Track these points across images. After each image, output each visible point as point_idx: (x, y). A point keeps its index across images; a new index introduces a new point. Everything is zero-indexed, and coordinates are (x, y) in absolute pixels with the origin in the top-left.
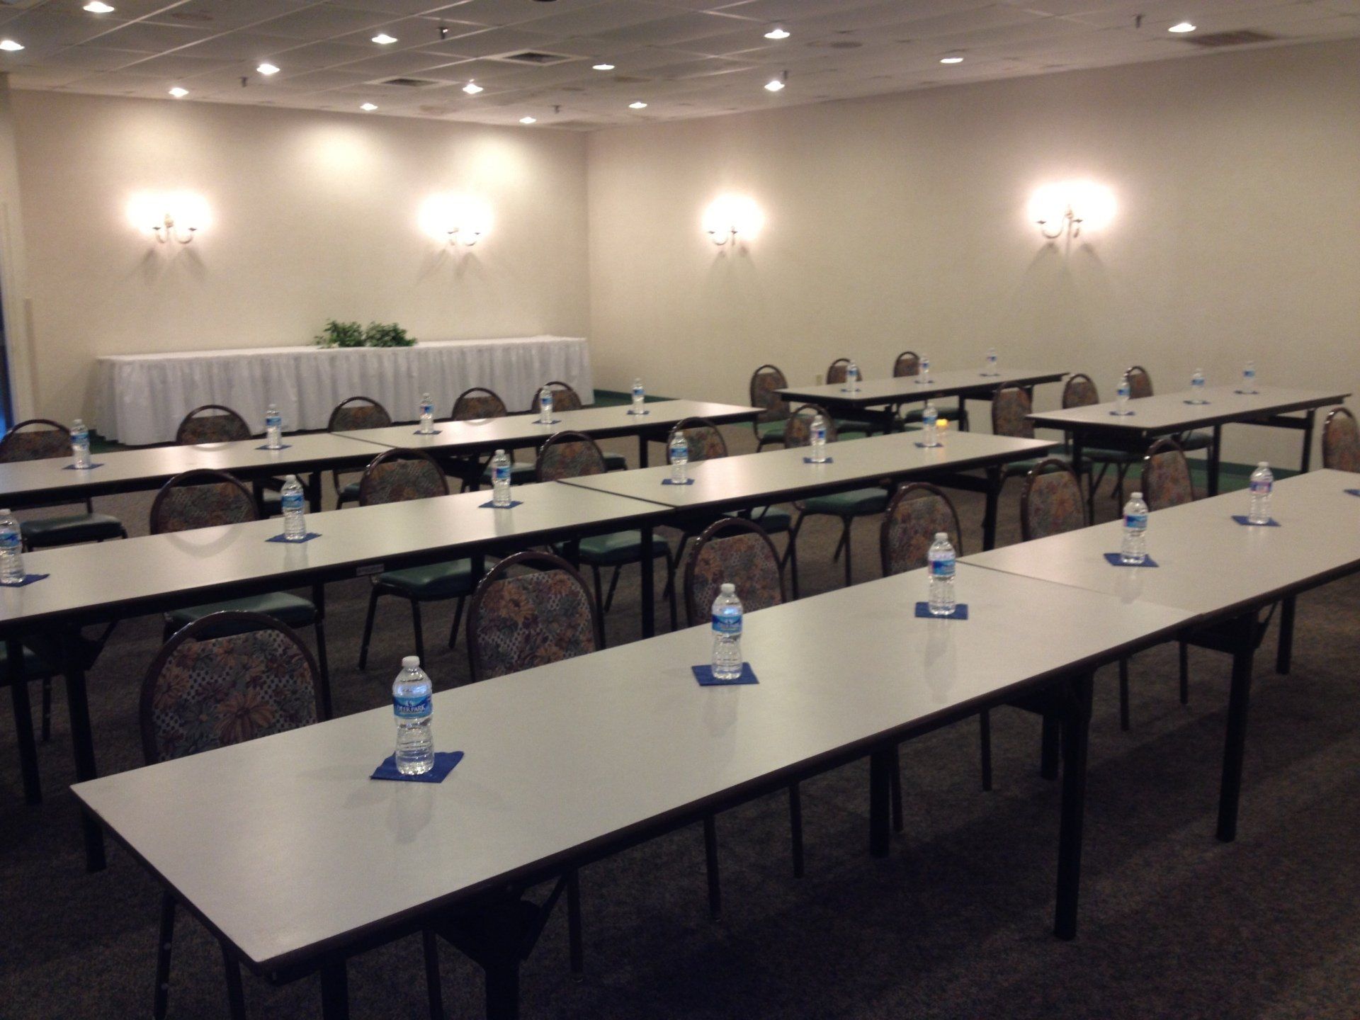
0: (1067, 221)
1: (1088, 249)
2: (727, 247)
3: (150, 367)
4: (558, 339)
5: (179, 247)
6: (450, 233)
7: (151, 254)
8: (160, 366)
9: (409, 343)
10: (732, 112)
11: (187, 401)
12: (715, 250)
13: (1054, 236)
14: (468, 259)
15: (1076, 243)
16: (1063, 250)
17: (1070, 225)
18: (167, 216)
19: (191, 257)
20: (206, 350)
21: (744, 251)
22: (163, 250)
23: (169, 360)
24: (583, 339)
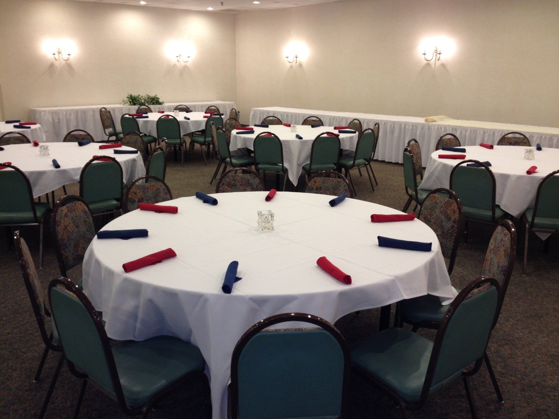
0: (435, 54)
1: (443, 66)
2: (294, 64)
3: (53, 113)
4: (222, 102)
5: (64, 62)
6: (177, 57)
7: (52, 66)
8: (56, 113)
9: (160, 104)
10: (296, 5)
11: (68, 128)
12: (289, 65)
13: (429, 60)
14: (185, 68)
15: (438, 63)
16: (433, 66)
17: (436, 55)
18: (59, 49)
19: (69, 66)
20: (75, 105)
21: (301, 65)
22: (57, 63)
23: (60, 110)
24: (233, 102)
